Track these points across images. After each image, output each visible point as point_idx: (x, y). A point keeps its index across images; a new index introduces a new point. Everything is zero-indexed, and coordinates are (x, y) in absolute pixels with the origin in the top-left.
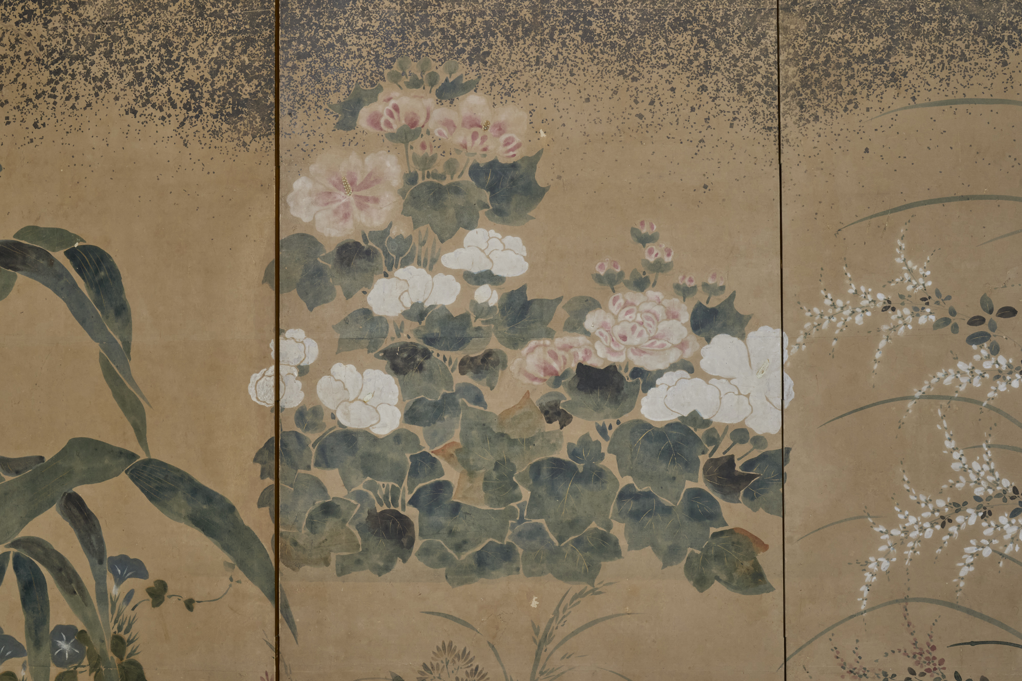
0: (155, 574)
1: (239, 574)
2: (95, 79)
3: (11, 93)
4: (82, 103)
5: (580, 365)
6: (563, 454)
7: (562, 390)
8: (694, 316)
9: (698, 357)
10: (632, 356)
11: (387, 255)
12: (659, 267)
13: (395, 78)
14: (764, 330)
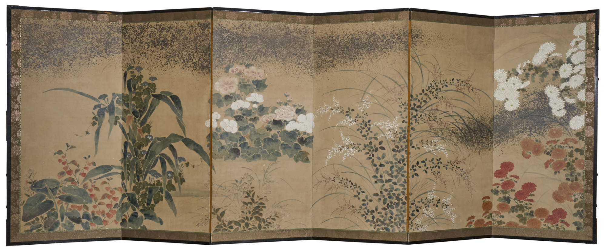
0: (187, 161)
1: (203, 160)
2: (176, 61)
3: (159, 64)
4: (173, 66)
5: (274, 120)
6: (270, 137)
7: (270, 124)
8: (296, 111)
9: (297, 118)
10: (284, 118)
11: (235, 98)
12: (289, 101)
13: (237, 63)
14: (309, 113)
